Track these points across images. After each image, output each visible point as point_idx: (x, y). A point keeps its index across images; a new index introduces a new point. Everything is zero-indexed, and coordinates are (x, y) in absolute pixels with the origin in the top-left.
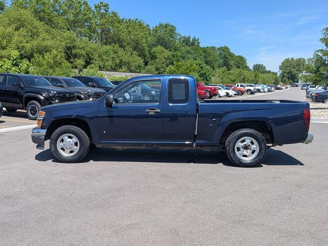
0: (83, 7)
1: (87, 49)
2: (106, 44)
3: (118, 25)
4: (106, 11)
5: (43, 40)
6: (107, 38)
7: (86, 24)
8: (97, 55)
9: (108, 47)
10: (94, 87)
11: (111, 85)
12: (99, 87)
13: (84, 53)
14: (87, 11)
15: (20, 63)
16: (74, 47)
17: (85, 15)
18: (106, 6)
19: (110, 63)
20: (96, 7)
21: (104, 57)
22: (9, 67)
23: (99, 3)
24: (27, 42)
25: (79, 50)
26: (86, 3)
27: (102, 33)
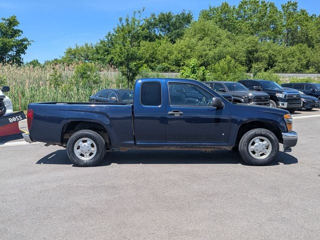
0: (268, 9)
1: (270, 51)
2: (292, 44)
3: (306, 23)
4: (294, 10)
5: (225, 47)
6: (293, 39)
7: (271, 26)
8: (281, 57)
9: (294, 48)
10: (259, 90)
11: (279, 87)
12: (264, 90)
13: (267, 56)
14: (273, 13)
15: (198, 70)
16: (256, 51)
17: (270, 17)
18: (295, 4)
19: (295, 64)
20: (283, 7)
21: (288, 59)
22: (188, 75)
23: (287, 3)
24: (210, 50)
25: (261, 53)
26: (272, 5)
27: (288, 34)
